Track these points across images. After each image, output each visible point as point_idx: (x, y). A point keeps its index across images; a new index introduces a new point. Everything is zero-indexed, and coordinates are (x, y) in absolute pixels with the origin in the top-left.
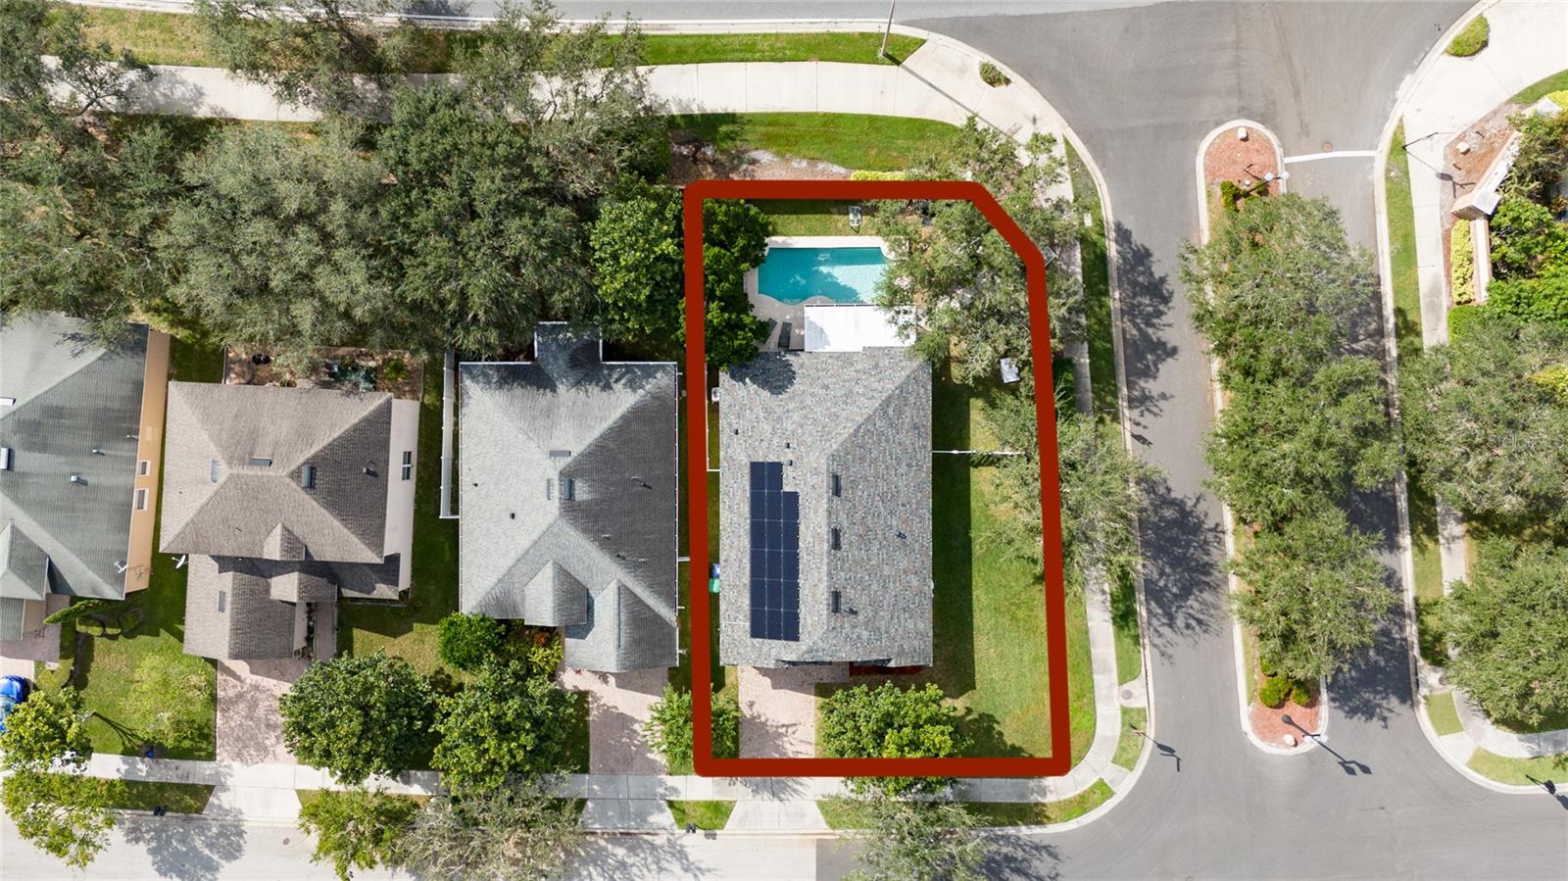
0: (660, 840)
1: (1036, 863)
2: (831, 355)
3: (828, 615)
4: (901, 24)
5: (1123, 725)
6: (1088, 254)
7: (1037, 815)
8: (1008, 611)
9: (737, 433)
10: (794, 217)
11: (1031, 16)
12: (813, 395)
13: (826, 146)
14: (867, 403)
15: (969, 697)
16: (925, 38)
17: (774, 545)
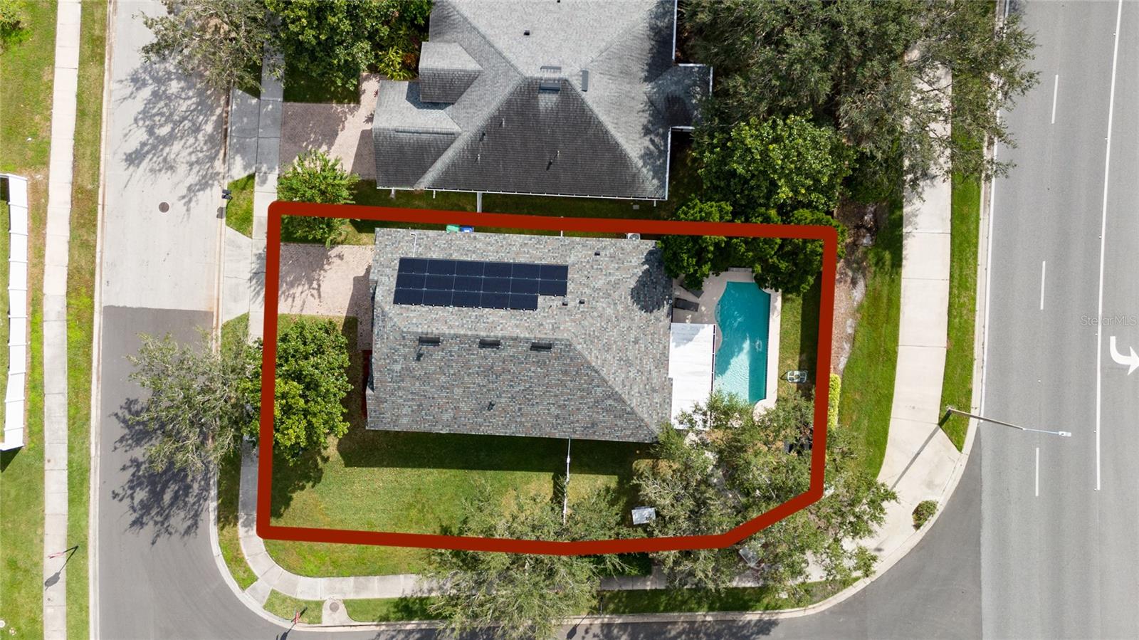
0: (219, 165)
1: (182, 514)
2: (666, 348)
3: (417, 333)
4: (978, 430)
5: (307, 602)
6: (749, 594)
7: (226, 518)
8: (417, 502)
9: (597, 254)
10: (799, 318)
11: (979, 553)
12: (630, 328)
13: (865, 352)
14: (619, 380)
15: (338, 460)
16: (963, 451)
17: (487, 285)
